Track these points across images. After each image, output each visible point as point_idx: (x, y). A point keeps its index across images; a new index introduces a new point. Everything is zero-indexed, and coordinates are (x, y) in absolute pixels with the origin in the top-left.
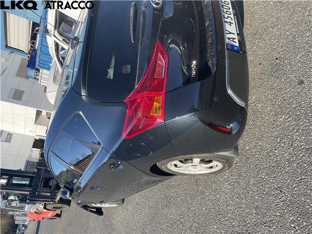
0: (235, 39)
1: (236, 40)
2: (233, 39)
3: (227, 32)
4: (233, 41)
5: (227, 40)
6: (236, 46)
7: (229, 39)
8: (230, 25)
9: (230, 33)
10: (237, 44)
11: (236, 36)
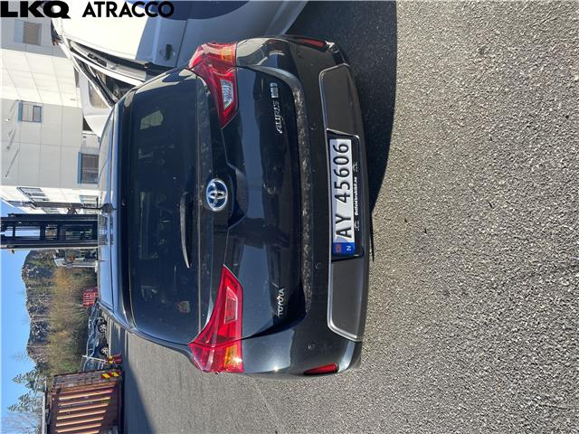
0: (350, 229)
1: (351, 232)
2: (346, 230)
3: (338, 219)
4: (346, 235)
5: (336, 236)
6: (349, 244)
7: (338, 233)
8: (345, 201)
9: (343, 219)
10: (352, 240)
11: (351, 223)
